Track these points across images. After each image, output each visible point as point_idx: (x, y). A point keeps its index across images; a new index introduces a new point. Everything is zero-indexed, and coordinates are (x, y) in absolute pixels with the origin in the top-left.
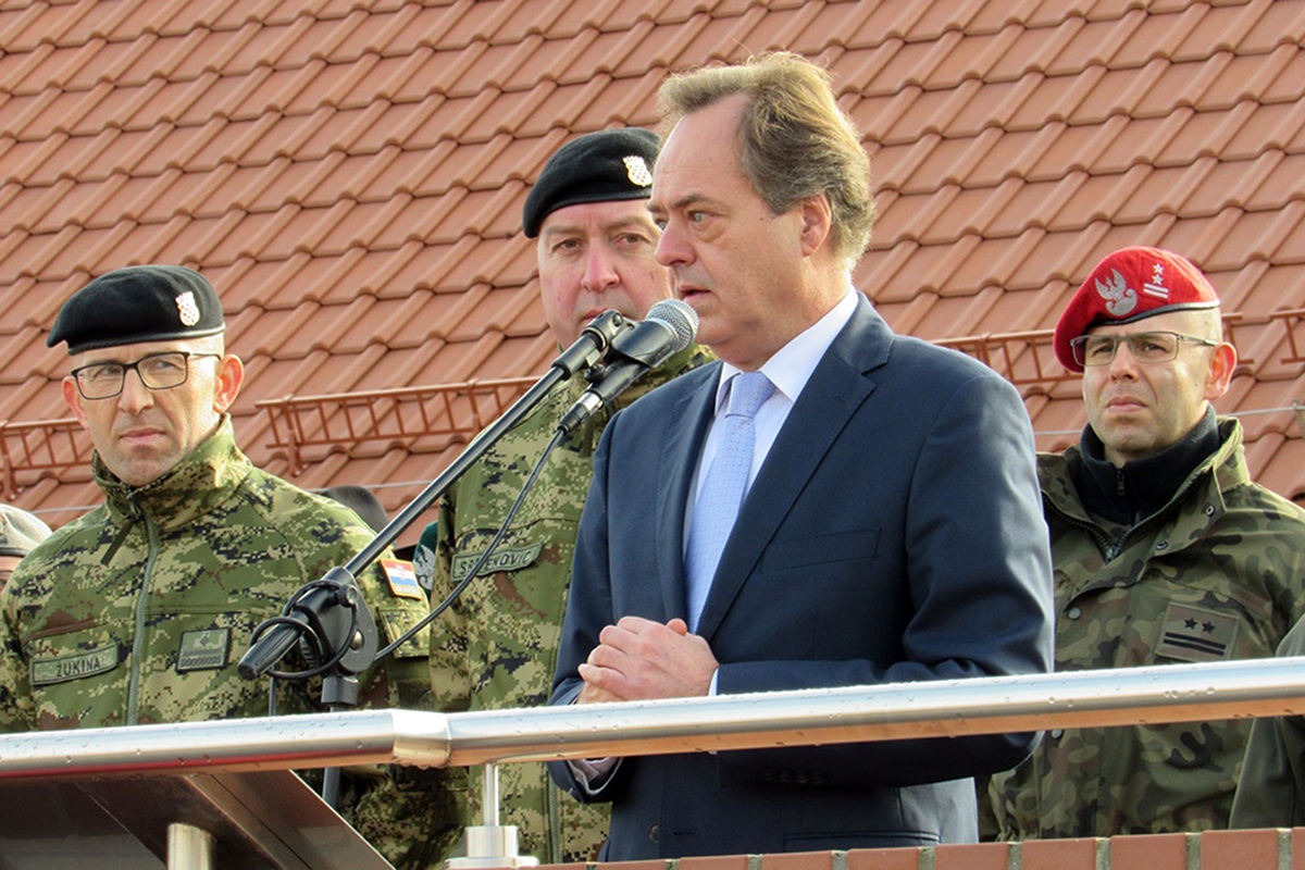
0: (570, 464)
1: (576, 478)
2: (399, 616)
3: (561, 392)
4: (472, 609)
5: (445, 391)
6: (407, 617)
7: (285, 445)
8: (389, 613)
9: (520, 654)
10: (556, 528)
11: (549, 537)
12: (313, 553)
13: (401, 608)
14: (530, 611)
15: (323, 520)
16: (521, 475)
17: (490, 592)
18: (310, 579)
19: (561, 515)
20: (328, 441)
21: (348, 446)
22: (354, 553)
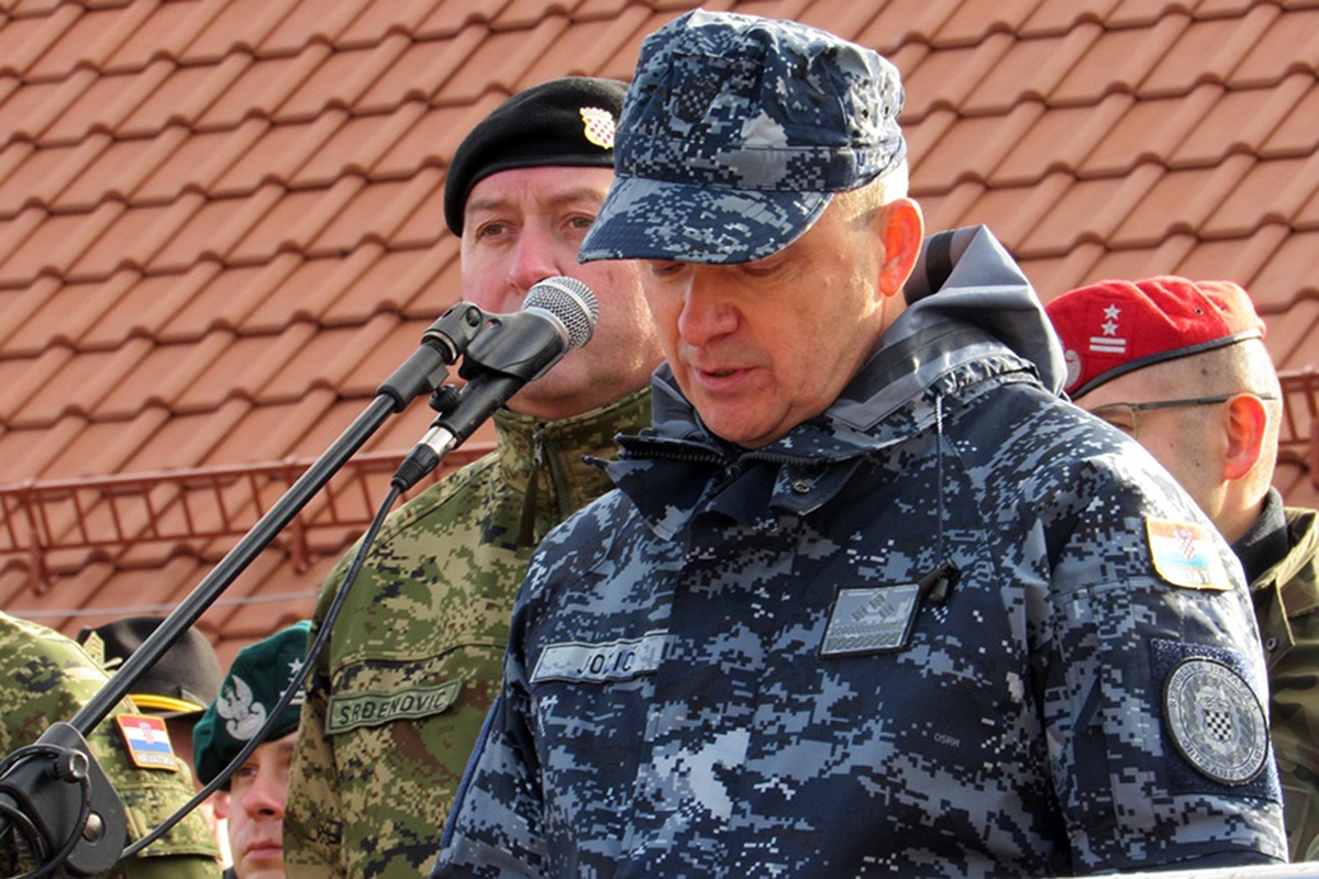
0: (502, 567)
1: (511, 587)
2: (143, 796)
3: (490, 467)
4: (358, 774)
5: (252, 474)
6: (155, 798)
7: (24, 550)
8: (128, 793)
9: (429, 838)
10: (483, 657)
11: (474, 672)
12: (16, 708)
13: (145, 785)
14: (446, 777)
15: (31, 658)
16: (429, 584)
17: (385, 750)
18: (13, 745)
19: (489, 640)
20: (85, 543)
21: (113, 550)
22: (76, 707)
